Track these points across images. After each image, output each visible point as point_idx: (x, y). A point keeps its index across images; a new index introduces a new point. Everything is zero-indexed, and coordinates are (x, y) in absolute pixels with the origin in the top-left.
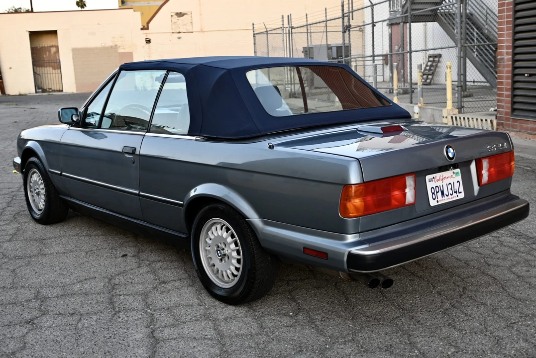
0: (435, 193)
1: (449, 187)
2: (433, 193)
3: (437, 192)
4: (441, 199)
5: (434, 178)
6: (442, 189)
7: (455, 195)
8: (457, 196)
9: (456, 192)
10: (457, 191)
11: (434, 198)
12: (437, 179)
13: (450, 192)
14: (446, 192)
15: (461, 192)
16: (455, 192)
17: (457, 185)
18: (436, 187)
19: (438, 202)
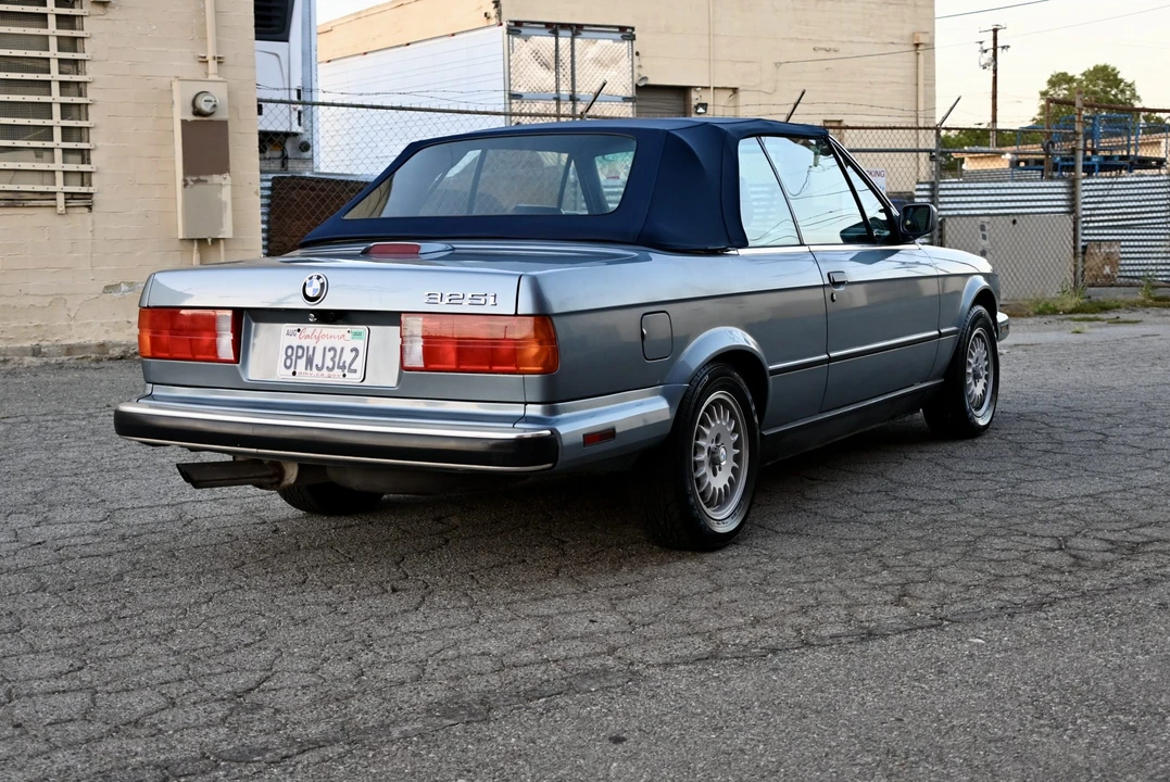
0: (294, 358)
1: (330, 355)
2: (288, 357)
3: (298, 357)
4: (303, 370)
5: (299, 330)
6: (311, 352)
7: (338, 372)
8: (344, 376)
9: (343, 368)
10: (347, 365)
11: (288, 364)
12: (306, 333)
13: (329, 363)
14: (317, 360)
15: (355, 371)
16: (338, 368)
17: (348, 357)
18: (298, 347)
19: (294, 373)
